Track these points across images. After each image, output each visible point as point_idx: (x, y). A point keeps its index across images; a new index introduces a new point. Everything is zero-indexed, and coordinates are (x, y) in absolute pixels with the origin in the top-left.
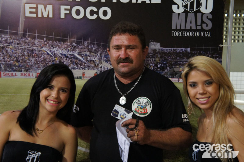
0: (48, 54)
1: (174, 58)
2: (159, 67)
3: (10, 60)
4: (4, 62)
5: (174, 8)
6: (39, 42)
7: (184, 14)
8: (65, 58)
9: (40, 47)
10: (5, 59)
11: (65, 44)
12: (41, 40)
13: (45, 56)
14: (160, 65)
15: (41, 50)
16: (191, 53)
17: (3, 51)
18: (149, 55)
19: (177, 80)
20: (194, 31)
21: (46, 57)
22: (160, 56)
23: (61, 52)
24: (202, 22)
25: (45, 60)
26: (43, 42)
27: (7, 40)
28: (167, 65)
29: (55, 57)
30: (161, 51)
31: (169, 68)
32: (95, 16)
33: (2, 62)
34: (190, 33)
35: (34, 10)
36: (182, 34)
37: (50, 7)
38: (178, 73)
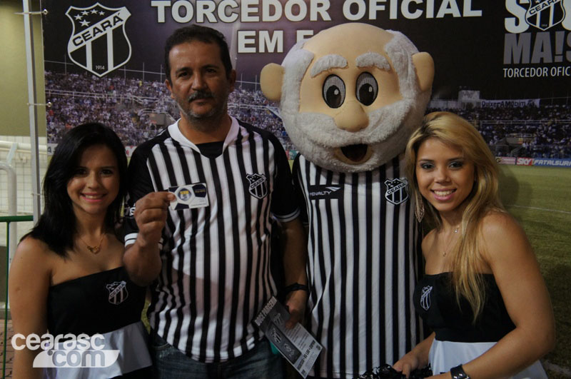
0: (275, 116)
1: (507, 119)
5: (509, 24)
6: (260, 95)
7: (529, 34)
9: (262, 105)
13: (270, 119)
15: (264, 110)
16: (541, 108)
19: (513, 160)
20: (549, 66)
21: (271, 121)
22: (480, 116)
24: (566, 48)
25: (271, 126)
28: (494, 132)
30: (481, 106)
31: (497, 138)
34: (539, 70)
35: (252, 41)
36: (523, 73)
37: (279, 35)
38: (514, 148)
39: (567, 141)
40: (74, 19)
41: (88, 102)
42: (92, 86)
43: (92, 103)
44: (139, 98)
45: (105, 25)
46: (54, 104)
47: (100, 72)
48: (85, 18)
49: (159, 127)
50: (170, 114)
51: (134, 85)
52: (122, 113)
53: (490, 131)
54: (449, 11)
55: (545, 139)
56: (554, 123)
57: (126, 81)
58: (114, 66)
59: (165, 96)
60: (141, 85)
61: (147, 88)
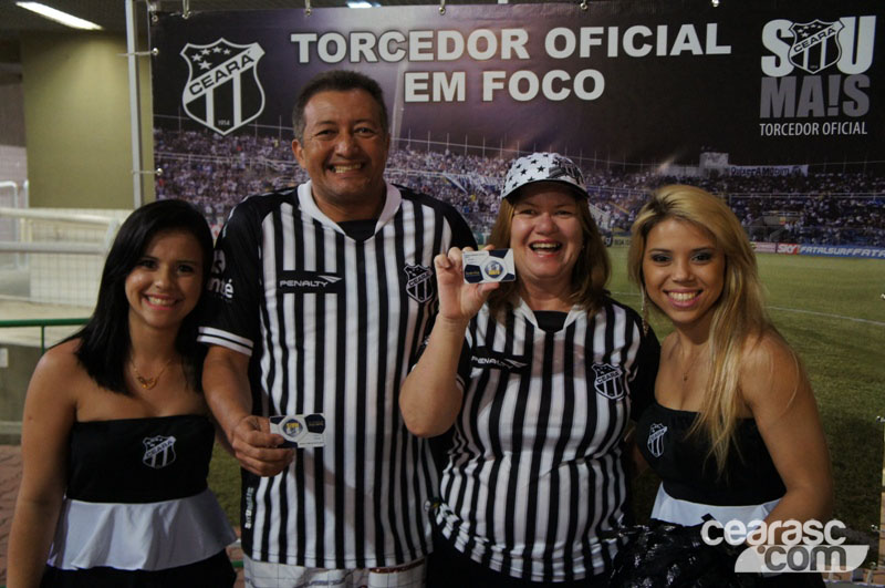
0: (454, 187)
1: (764, 192)
5: (767, 64)
6: (434, 158)
7: (794, 78)
8: (492, 196)
9: (437, 171)
11: (494, 163)
12: (437, 155)
13: (448, 190)
15: (439, 179)
16: (810, 177)
19: (772, 245)
20: (821, 121)
21: (449, 193)
22: (728, 187)
23: (483, 182)
24: (843, 97)
25: (449, 200)
26: (443, 160)
28: (747, 209)
29: (470, 194)
30: (731, 174)
31: (751, 217)
32: (565, 93)
34: (808, 126)
35: (424, 86)
36: (786, 129)
37: (459, 78)
38: (774, 230)
39: (844, 222)
40: (191, 60)
41: (209, 168)
42: (213, 148)
43: (213, 170)
44: (274, 162)
45: (231, 67)
46: (164, 170)
47: (224, 128)
48: (205, 58)
51: (268, 146)
52: (252, 183)
53: (741, 208)
54: (686, 47)
55: (815, 218)
56: (826, 197)
57: (257, 140)
58: (243, 120)
60: (277, 145)
61: (285, 149)
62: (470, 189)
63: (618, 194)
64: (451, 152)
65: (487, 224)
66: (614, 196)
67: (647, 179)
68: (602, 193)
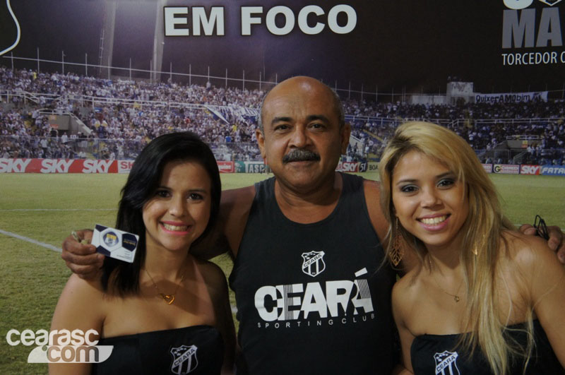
0: (216, 118)
1: (507, 118)
2: (471, 139)
3: (136, 134)
4: (122, 139)
6: (196, 91)
8: (253, 126)
9: (199, 103)
10: (125, 132)
11: (253, 94)
12: (199, 87)
13: (210, 121)
14: (474, 134)
15: (201, 110)
16: (550, 103)
17: (119, 115)
18: (447, 112)
19: (516, 168)
21: (211, 124)
22: (474, 114)
23: (244, 113)
25: (211, 130)
26: (204, 92)
27: (127, 89)
28: (491, 134)
29: (231, 125)
30: (476, 102)
31: (496, 141)
32: (319, 27)
33: (119, 139)
34: (546, 55)
35: (184, 21)
36: (527, 59)
37: (218, 12)
38: (519, 153)
44: (33, 95)
49: (61, 132)
50: (77, 115)
51: (26, 78)
52: (9, 115)
53: (487, 132)
55: (555, 142)
57: (14, 72)
59: (70, 92)
60: (35, 77)
61: (45, 82)
62: (232, 120)
63: (371, 122)
64: (212, 85)
65: (249, 153)
66: (367, 125)
67: (397, 109)
68: (356, 121)
